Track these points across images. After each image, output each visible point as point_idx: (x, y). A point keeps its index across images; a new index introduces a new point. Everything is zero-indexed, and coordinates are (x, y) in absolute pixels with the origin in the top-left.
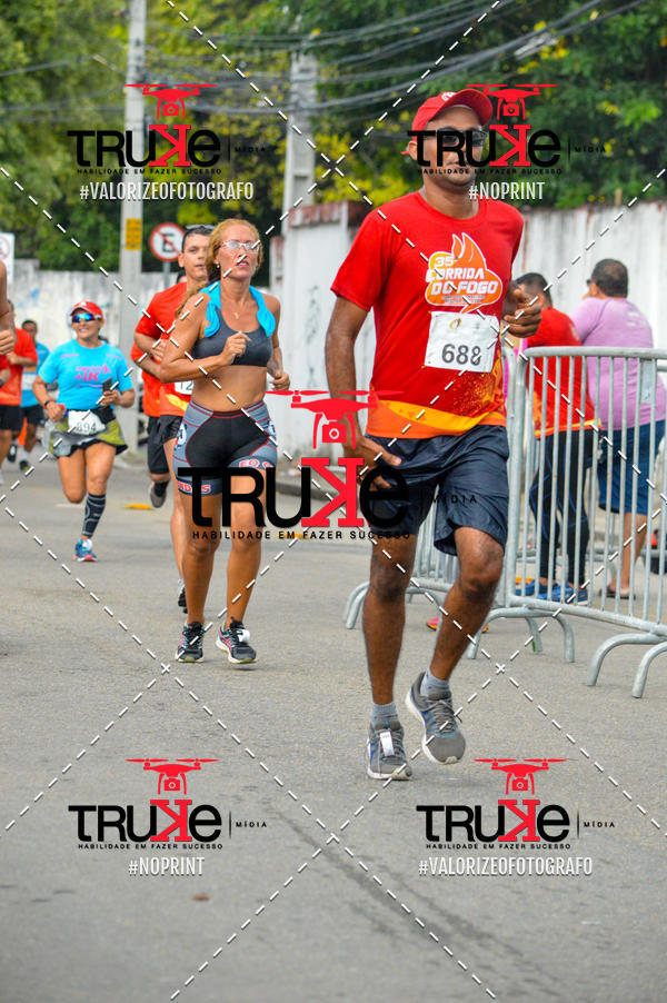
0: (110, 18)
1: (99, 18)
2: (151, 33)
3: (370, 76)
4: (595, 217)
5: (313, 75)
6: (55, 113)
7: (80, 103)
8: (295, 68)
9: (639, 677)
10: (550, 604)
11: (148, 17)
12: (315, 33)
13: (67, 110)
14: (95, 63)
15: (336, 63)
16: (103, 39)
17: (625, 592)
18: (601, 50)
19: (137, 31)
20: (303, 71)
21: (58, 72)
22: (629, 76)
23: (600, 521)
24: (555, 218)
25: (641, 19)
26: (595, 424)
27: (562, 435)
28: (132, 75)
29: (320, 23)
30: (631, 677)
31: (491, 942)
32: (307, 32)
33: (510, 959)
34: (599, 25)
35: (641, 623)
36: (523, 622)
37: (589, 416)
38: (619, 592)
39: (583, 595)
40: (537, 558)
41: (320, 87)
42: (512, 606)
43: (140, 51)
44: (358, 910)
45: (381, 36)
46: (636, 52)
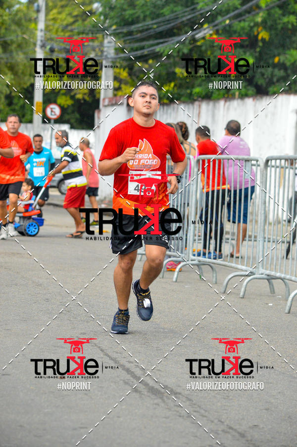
0: (30, 20)
1: (26, 20)
2: (47, 27)
3: (136, 45)
4: (228, 103)
5: (113, 44)
6: (7, 58)
7: (18, 54)
8: (106, 41)
9: (243, 290)
10: (207, 260)
11: (46, 20)
12: (114, 27)
13: (12, 58)
14: (24, 38)
15: (122, 40)
16: (27, 28)
17: (237, 255)
18: (230, 36)
19: (41, 25)
20: (109, 42)
21: (9, 42)
22: (242, 46)
23: (228, 227)
24: (211, 104)
25: (247, 24)
26: (227, 187)
27: (213, 192)
28: (39, 43)
29: (116, 23)
30: (240, 290)
31: (180, 396)
32: (111, 26)
33: (188, 403)
34: (230, 26)
35: (244, 268)
36: (196, 267)
37: (224, 184)
38: (235, 255)
39: (220, 257)
40: (202, 241)
41: (116, 49)
42: (192, 260)
43: (42, 34)
44: (126, 383)
45: (141, 29)
46: (244, 37)
